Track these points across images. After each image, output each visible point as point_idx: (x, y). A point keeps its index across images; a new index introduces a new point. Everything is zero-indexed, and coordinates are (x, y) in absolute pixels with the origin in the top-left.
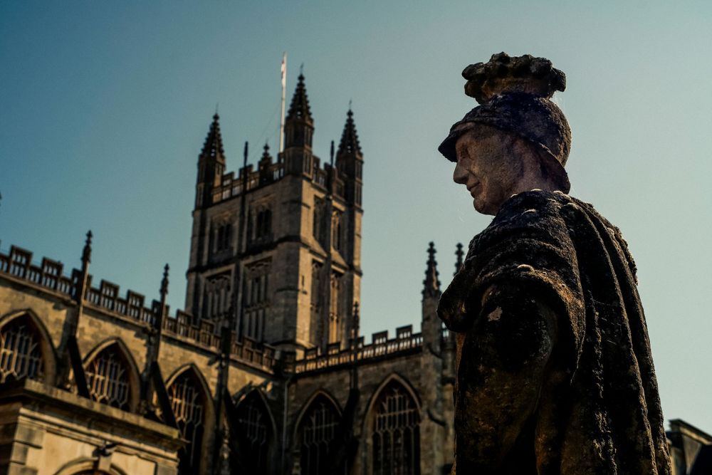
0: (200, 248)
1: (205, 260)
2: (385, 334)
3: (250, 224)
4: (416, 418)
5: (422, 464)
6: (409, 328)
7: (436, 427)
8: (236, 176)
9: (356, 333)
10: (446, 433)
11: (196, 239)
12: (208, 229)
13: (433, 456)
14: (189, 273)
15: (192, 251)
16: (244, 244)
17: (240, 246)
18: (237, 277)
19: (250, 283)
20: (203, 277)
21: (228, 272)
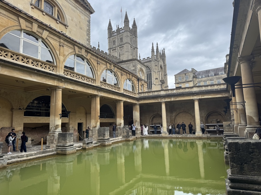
0: (110, 45)
1: (111, 47)
2: (145, 58)
3: (119, 40)
4: (150, 71)
5: (152, 78)
6: (149, 57)
7: (154, 72)
8: (115, 31)
9: (140, 59)
10: (156, 73)
11: (109, 43)
12: (111, 41)
13: (154, 77)
14: (108, 49)
15: (108, 45)
16: (118, 44)
17: (117, 44)
18: (117, 50)
19: (120, 51)
20: (111, 50)
21: (116, 49)
